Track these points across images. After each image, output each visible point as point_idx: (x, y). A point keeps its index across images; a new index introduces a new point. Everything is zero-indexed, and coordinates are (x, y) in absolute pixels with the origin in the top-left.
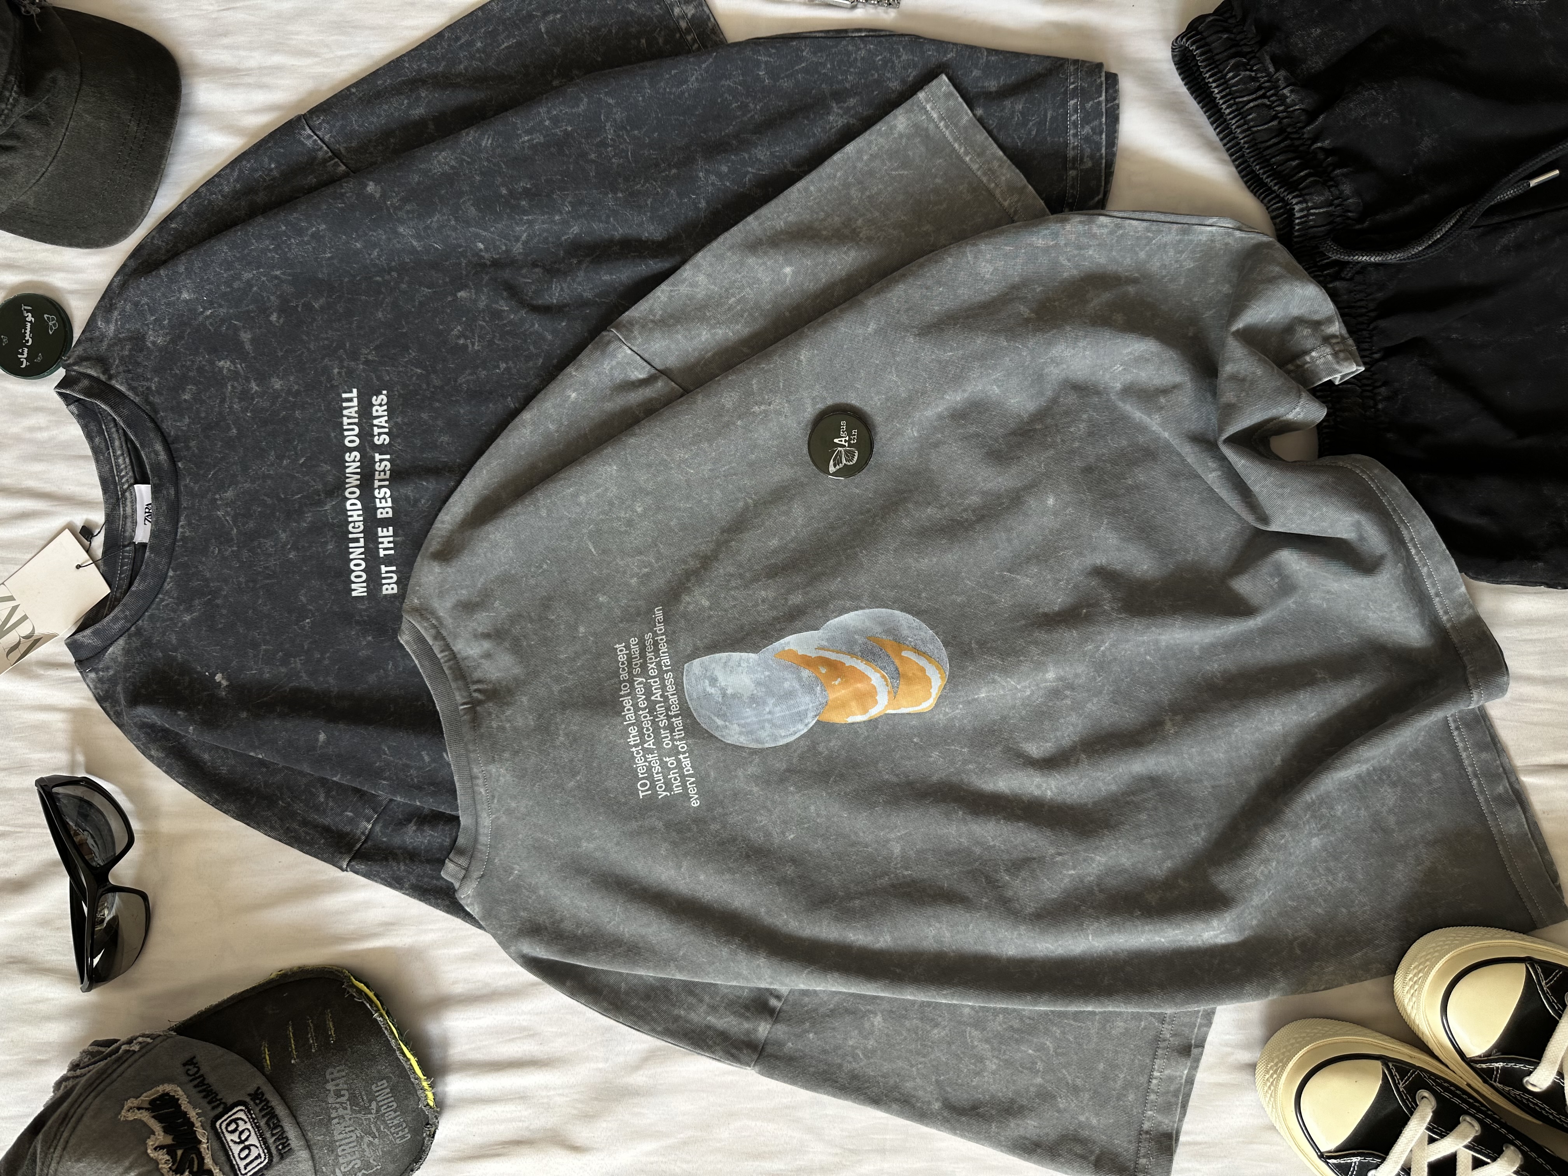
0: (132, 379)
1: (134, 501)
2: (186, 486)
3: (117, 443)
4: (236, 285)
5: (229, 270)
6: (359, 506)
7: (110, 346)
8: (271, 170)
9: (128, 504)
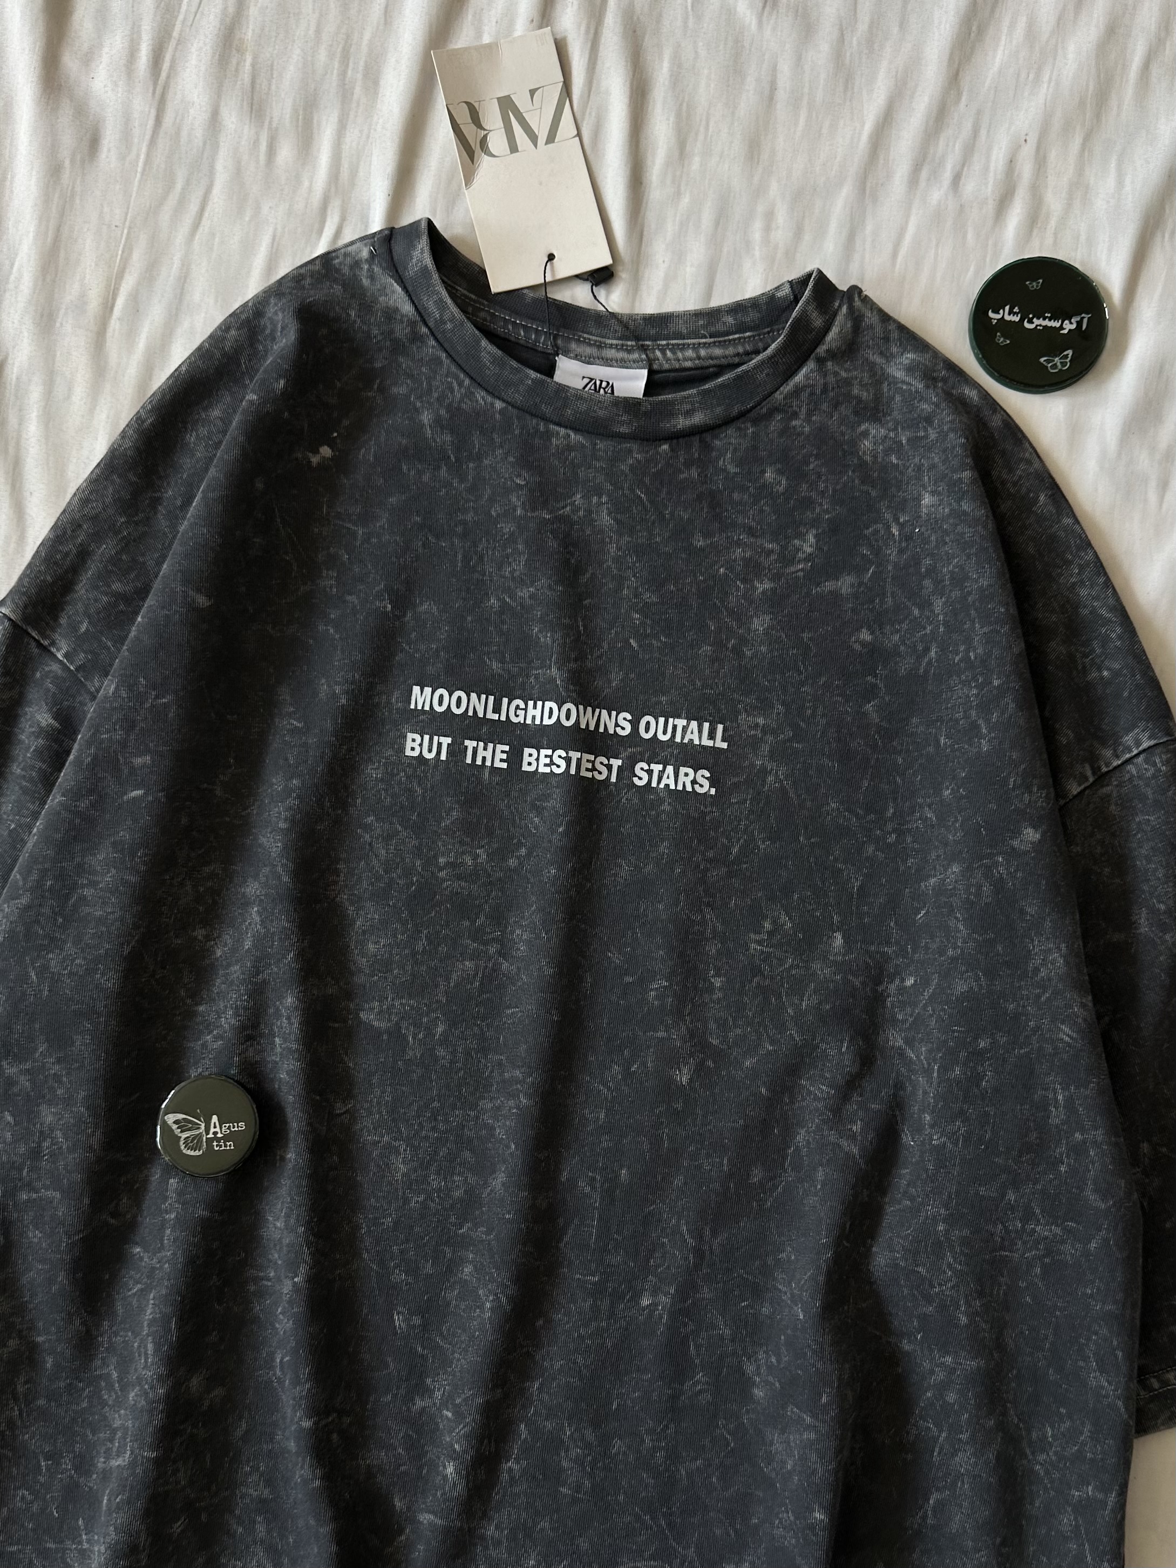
0: (812, 394)
1: (623, 364)
2: (630, 451)
3: (718, 352)
4: (927, 583)
5: (952, 578)
6: (547, 722)
7: (872, 366)
8: (1099, 669)
9: (621, 355)
